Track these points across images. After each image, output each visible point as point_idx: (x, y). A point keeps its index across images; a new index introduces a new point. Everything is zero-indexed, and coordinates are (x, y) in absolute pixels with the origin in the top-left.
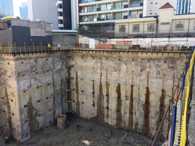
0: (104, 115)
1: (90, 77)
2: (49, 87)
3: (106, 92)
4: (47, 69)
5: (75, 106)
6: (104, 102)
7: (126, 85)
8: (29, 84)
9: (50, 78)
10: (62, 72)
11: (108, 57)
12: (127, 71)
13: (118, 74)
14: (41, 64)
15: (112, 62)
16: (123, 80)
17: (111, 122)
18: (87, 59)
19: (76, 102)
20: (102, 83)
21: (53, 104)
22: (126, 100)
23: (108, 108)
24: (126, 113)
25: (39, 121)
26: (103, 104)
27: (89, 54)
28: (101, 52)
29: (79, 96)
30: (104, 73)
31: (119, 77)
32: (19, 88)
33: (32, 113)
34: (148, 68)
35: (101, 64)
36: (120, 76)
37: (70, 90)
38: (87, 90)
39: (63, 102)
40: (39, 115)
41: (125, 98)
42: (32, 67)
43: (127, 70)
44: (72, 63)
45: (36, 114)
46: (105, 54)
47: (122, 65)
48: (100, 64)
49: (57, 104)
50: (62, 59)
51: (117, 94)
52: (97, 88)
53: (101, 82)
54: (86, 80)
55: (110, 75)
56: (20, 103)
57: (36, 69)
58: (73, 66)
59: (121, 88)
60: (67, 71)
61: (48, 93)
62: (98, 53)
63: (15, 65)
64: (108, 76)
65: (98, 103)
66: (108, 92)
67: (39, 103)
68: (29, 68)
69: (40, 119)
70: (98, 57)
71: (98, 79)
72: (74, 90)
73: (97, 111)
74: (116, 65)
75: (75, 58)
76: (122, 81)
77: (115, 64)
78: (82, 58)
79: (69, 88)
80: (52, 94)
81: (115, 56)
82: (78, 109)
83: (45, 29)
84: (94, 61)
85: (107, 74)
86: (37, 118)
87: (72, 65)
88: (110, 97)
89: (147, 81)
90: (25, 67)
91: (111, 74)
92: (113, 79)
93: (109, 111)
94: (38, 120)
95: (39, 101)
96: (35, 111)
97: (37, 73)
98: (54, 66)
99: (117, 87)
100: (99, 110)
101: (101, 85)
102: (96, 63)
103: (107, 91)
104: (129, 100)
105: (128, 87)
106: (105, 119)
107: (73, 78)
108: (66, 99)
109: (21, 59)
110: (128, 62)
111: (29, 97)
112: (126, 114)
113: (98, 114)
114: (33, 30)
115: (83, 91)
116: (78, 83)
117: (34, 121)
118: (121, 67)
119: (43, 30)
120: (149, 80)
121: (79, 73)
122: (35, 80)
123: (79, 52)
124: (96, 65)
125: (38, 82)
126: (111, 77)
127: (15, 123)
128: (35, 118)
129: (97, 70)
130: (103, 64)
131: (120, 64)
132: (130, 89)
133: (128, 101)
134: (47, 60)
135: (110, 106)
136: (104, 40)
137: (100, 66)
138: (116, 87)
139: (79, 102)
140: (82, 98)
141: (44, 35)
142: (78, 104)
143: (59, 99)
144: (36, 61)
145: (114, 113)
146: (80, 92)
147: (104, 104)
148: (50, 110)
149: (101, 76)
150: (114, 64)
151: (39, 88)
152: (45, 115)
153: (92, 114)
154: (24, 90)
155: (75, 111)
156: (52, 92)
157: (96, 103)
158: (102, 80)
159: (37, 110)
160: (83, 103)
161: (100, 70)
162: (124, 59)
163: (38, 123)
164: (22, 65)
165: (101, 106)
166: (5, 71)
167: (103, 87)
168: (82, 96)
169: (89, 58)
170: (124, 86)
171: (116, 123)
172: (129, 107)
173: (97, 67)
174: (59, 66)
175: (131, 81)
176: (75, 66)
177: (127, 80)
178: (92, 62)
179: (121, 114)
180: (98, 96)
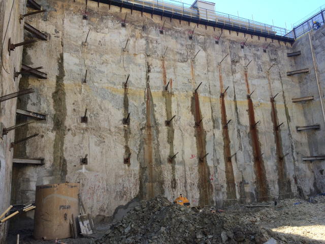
0: (162, 183)
1: (114, 74)
3: (164, 113)
6: (161, 144)
7: (210, 92)
11: (164, 28)
12: (207, 63)
13: (190, 69)
15: (175, 40)
18: (102, 25)
19: (48, 164)
20: (152, 91)
22: (214, 127)
23: (171, 159)
24: (218, 161)
26: (158, 151)
27: (109, 11)
28: (145, 14)
30: (156, 63)
31: (193, 75)
34: (243, 58)
35: (147, 42)
36: (197, 73)
38: (102, 115)
41: (211, 123)
43: (207, 60)
44: (42, 26)
46: (156, 20)
51: (193, 116)
53: (148, 86)
54: (100, 82)
55: (172, 70)
59: (201, 99)
64: (167, 71)
66: (169, 112)
71: (141, 79)
77: (182, 45)
78: (85, 18)
81: (180, 29)
84: (123, 31)
85: (164, 67)
88: (176, 127)
89: (246, 83)
91: (175, 68)
92: (180, 79)
99: (192, 99)
101: (149, 97)
102: (131, 37)
104: (221, 127)
105: (214, 97)
107: (42, 76)
115: (84, 120)
120: (249, 82)
124: (131, 42)
126: (175, 75)
130: (152, 43)
131: (192, 48)
133: (219, 129)
138: (190, 99)
140: (79, 146)
142: (61, 167)
145: (191, 169)
147: (160, 148)
149: (149, 71)
158: (151, 83)
160: (84, 161)
161: (142, 56)
162: (199, 38)
167: (155, 101)
169: (110, 21)
172: (223, 143)
173: (134, 47)
175: (218, 84)
177: (211, 82)
178: (120, 33)
179: (208, 168)
180: (141, 129)
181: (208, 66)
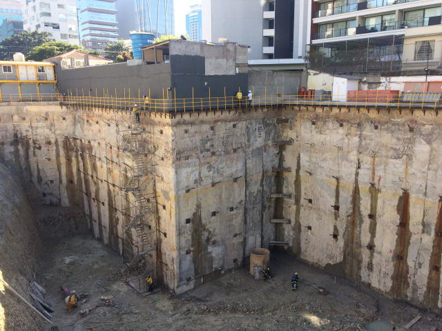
0: (360, 262)
1: (330, 169)
2: (236, 185)
3: (369, 207)
4: (234, 147)
5: (291, 234)
6: (362, 232)
7: (425, 194)
8: (197, 176)
9: (240, 165)
10: (265, 154)
11: (379, 122)
12: (429, 160)
13: (404, 167)
14: (222, 135)
15: (390, 135)
16: (419, 182)
17: (379, 281)
18: (325, 127)
19: (293, 224)
20: (360, 186)
21: (243, 223)
22: (423, 232)
23: (371, 247)
24: (420, 265)
25: (213, 255)
26: (359, 237)
27: (331, 113)
28: (362, 109)
29: (302, 210)
30: (367, 160)
31: (406, 173)
32: (178, 183)
33: (200, 238)
35: (361, 140)
36: (411, 170)
37: (280, 196)
38: (321, 199)
39: (264, 220)
40: (214, 243)
41: (421, 227)
42: (204, 141)
43: (430, 156)
44: (289, 134)
45: (208, 240)
46: (373, 114)
47: (417, 144)
48: (357, 139)
49: (251, 224)
50: (267, 125)
51: (399, 217)
52: (346, 196)
53: (356, 181)
54: (321, 175)
55: (383, 167)
56: (178, 214)
57: (212, 146)
58: (290, 142)
59: (412, 200)
60: (277, 152)
61: (234, 198)
62: (353, 112)
63: (172, 136)
64: (377, 168)
65: (347, 233)
66: (374, 207)
67: (213, 217)
68: (198, 144)
69: (215, 251)
70: (352, 122)
71: (350, 175)
72: (290, 196)
73: (342, 250)
74: (401, 142)
75: (297, 124)
76: (415, 185)
77: (399, 139)
78: (314, 123)
79: (279, 191)
80: (242, 201)
81: (399, 120)
82: (297, 240)
83: (235, 60)
84: (341, 131)
85: (374, 164)
86: (210, 249)
87: (288, 139)
88: (379, 221)
90: (192, 141)
91: (386, 164)
92: (390, 177)
93: (375, 254)
94: (210, 253)
95: (214, 214)
96: (206, 234)
97: (213, 154)
98: (249, 141)
99: (401, 198)
100: (349, 249)
101: (356, 191)
102: (347, 136)
103: (371, 205)
104: (433, 233)
105: (430, 199)
106: (364, 274)
107: (289, 170)
108: (272, 216)
109: (185, 123)
110: (434, 136)
111: (195, 203)
112: (420, 267)
113: (344, 258)
114: (210, 64)
115: (310, 201)
116: (300, 182)
117: (202, 253)
118: (415, 149)
119: (231, 63)
121: (304, 159)
122: (210, 167)
123: (307, 110)
124: (346, 141)
125: (214, 172)
126: (385, 172)
127: (167, 253)
128: (206, 249)
129: (348, 152)
130: (365, 139)
131: (411, 142)
132: (437, 206)
133: (430, 235)
134: (234, 126)
135: (377, 242)
136: (371, 80)
137: (358, 144)
138: (397, 198)
139: (300, 225)
140: (307, 217)
141: (232, 73)
142: (298, 228)
143: (255, 214)
144: (212, 128)
145: (387, 261)
146: (303, 201)
147: (362, 235)
148: (235, 235)
149: (359, 167)
150: (395, 141)
151: (217, 185)
152: (225, 246)
153: (331, 257)
154: (186, 187)
155: (291, 245)
156: (243, 197)
157: (341, 231)
158: (360, 178)
159: (210, 232)
160: (310, 228)
161: (355, 152)
162: (423, 129)
163: (212, 260)
164: (186, 135)
165: (355, 241)
166: (154, 146)
167: (362, 195)
168: (307, 212)
169: (331, 123)
170: (421, 196)
171: (393, 288)
172: (432, 251)
173: (348, 145)
174: (259, 140)
176: (295, 142)
177: (429, 183)
178: (338, 133)
179: (407, 267)
180: (348, 216)
181: (430, 164)
